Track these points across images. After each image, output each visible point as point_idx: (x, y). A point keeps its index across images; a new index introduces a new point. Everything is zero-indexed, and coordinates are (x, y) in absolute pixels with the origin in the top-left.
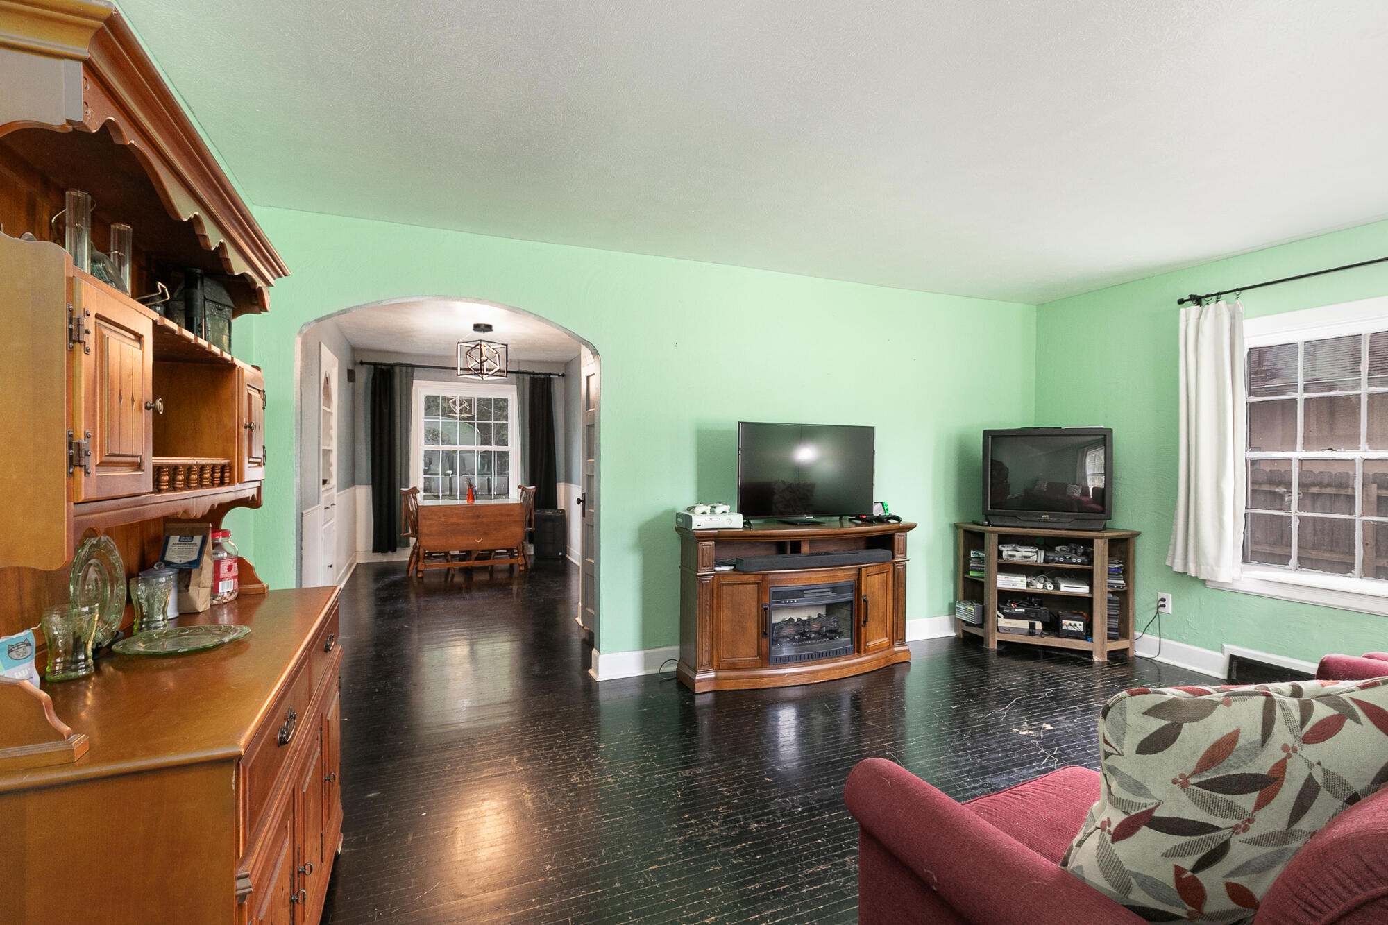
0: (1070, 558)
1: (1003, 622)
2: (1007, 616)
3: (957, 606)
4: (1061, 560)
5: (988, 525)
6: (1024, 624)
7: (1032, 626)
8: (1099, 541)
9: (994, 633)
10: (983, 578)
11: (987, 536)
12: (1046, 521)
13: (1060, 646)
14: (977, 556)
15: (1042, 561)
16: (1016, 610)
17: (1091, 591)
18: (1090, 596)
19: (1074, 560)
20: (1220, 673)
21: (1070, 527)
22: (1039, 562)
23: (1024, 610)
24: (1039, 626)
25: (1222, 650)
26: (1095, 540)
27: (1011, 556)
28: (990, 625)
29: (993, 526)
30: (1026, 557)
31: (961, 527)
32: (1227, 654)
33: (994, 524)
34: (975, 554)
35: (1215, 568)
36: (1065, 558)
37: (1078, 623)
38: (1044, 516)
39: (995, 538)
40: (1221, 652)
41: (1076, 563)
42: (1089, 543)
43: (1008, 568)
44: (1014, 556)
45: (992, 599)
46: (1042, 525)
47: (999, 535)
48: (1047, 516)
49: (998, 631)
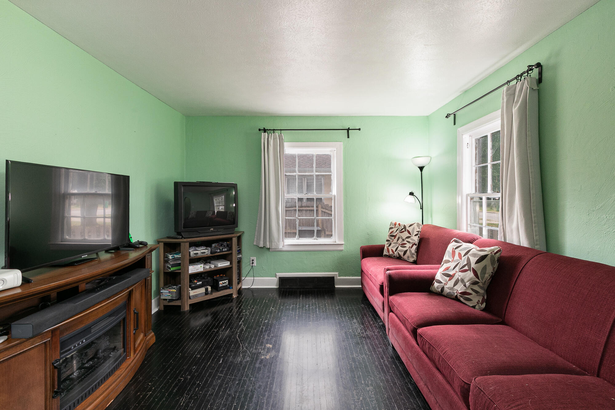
0: (222, 249)
1: (192, 293)
2: (193, 289)
3: (161, 291)
4: (219, 251)
5: (182, 238)
6: (202, 290)
7: (207, 289)
8: (235, 238)
9: (187, 300)
10: (180, 269)
11: (182, 244)
12: (212, 232)
13: (220, 296)
14: (174, 257)
15: (210, 254)
16: (198, 283)
17: (231, 263)
18: (231, 266)
19: (224, 250)
20: (275, 286)
21: (222, 233)
22: (208, 254)
23: (201, 283)
24: (210, 288)
25: (276, 276)
26: (233, 238)
27: (195, 254)
28: (185, 297)
29: (184, 238)
30: (202, 253)
31: (162, 242)
32: (278, 277)
33: (185, 237)
34: (172, 256)
35: (278, 243)
36: (220, 249)
37: (226, 281)
38: (211, 229)
39: (188, 244)
40: (275, 277)
41: (225, 251)
42: (230, 239)
43: (194, 261)
44: (197, 254)
45: (186, 281)
46: (211, 234)
47: (189, 243)
48: (212, 229)
49: (190, 298)
